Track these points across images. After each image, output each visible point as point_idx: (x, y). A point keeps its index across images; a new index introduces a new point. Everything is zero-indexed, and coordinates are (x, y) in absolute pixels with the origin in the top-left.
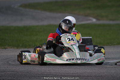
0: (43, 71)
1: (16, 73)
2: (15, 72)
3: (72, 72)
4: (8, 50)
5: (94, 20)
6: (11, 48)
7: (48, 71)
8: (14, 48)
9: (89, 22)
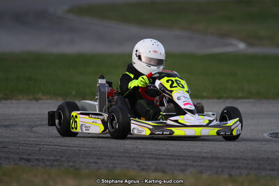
0: (128, 146)
1: (66, 148)
2: (62, 146)
3: (198, 150)
4: (44, 103)
5: (242, 46)
6: (50, 99)
7: (141, 147)
8: (56, 99)
9: (229, 49)
